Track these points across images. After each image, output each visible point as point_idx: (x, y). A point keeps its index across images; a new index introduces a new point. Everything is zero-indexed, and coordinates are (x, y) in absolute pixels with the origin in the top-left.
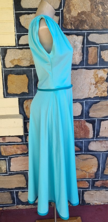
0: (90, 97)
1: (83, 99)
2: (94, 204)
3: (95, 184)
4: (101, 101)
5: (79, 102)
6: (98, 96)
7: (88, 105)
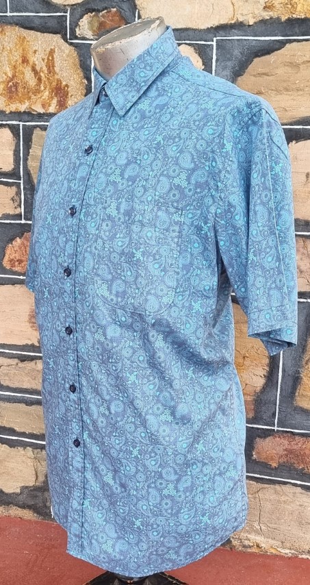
0: (240, 20)
1: (209, 30)
2: (250, 547)
3: (253, 448)
4: (291, 41)
5: (189, 44)
6: (278, 18)
7: (229, 60)
